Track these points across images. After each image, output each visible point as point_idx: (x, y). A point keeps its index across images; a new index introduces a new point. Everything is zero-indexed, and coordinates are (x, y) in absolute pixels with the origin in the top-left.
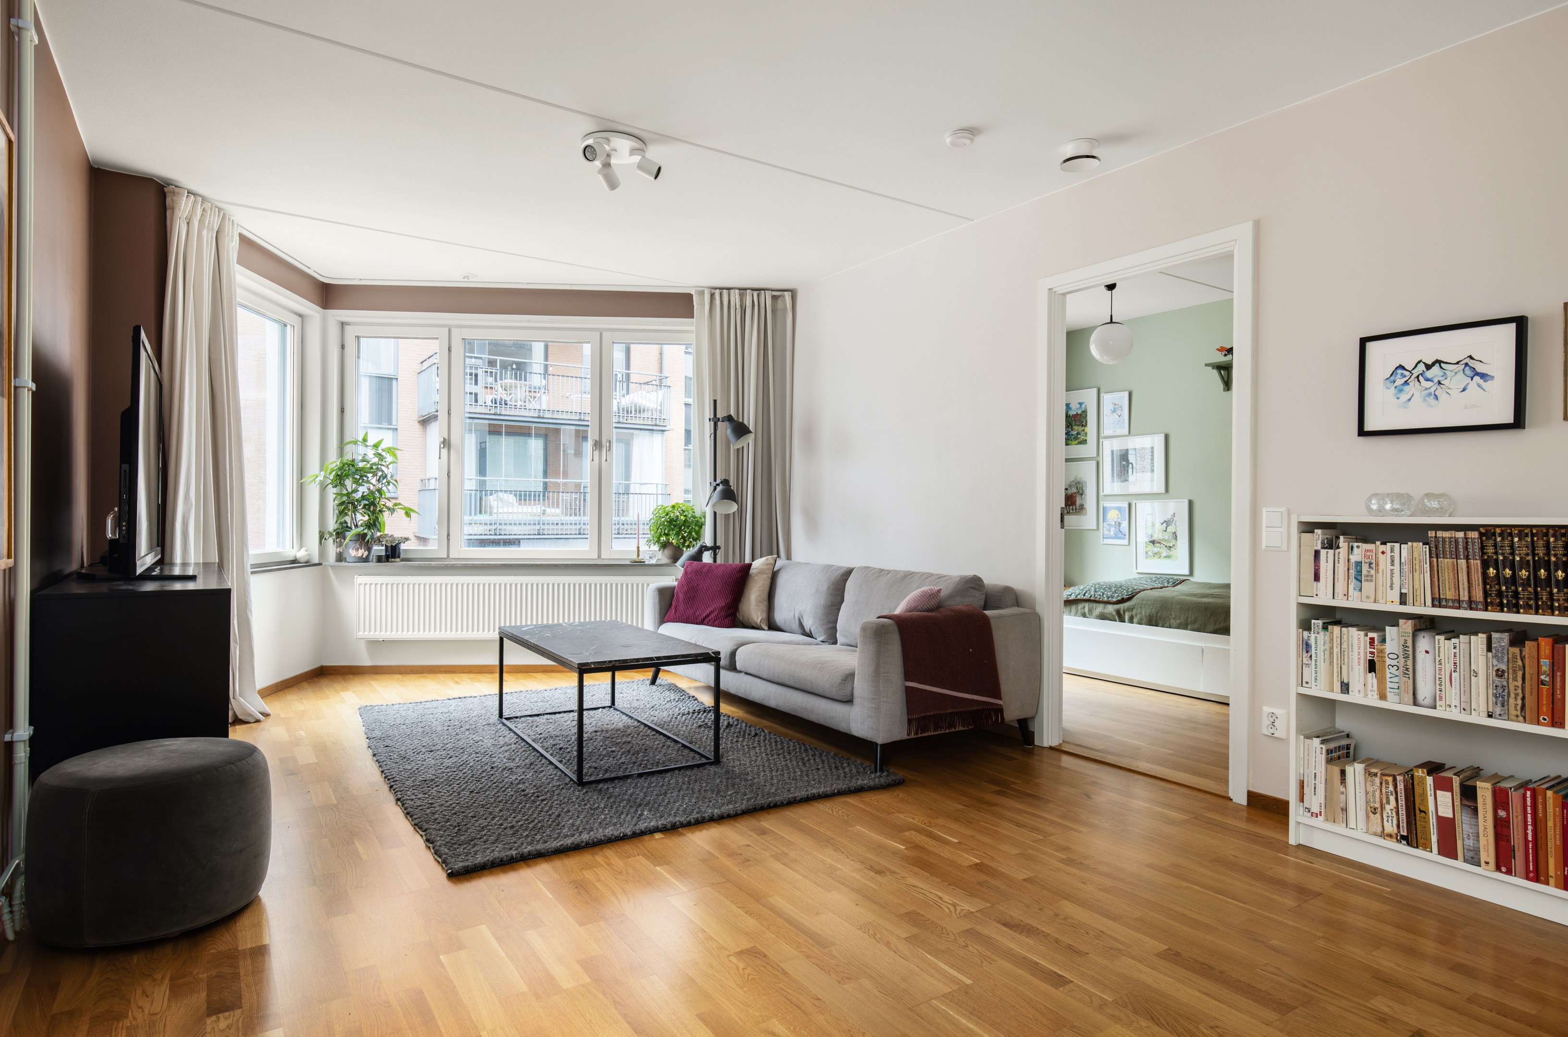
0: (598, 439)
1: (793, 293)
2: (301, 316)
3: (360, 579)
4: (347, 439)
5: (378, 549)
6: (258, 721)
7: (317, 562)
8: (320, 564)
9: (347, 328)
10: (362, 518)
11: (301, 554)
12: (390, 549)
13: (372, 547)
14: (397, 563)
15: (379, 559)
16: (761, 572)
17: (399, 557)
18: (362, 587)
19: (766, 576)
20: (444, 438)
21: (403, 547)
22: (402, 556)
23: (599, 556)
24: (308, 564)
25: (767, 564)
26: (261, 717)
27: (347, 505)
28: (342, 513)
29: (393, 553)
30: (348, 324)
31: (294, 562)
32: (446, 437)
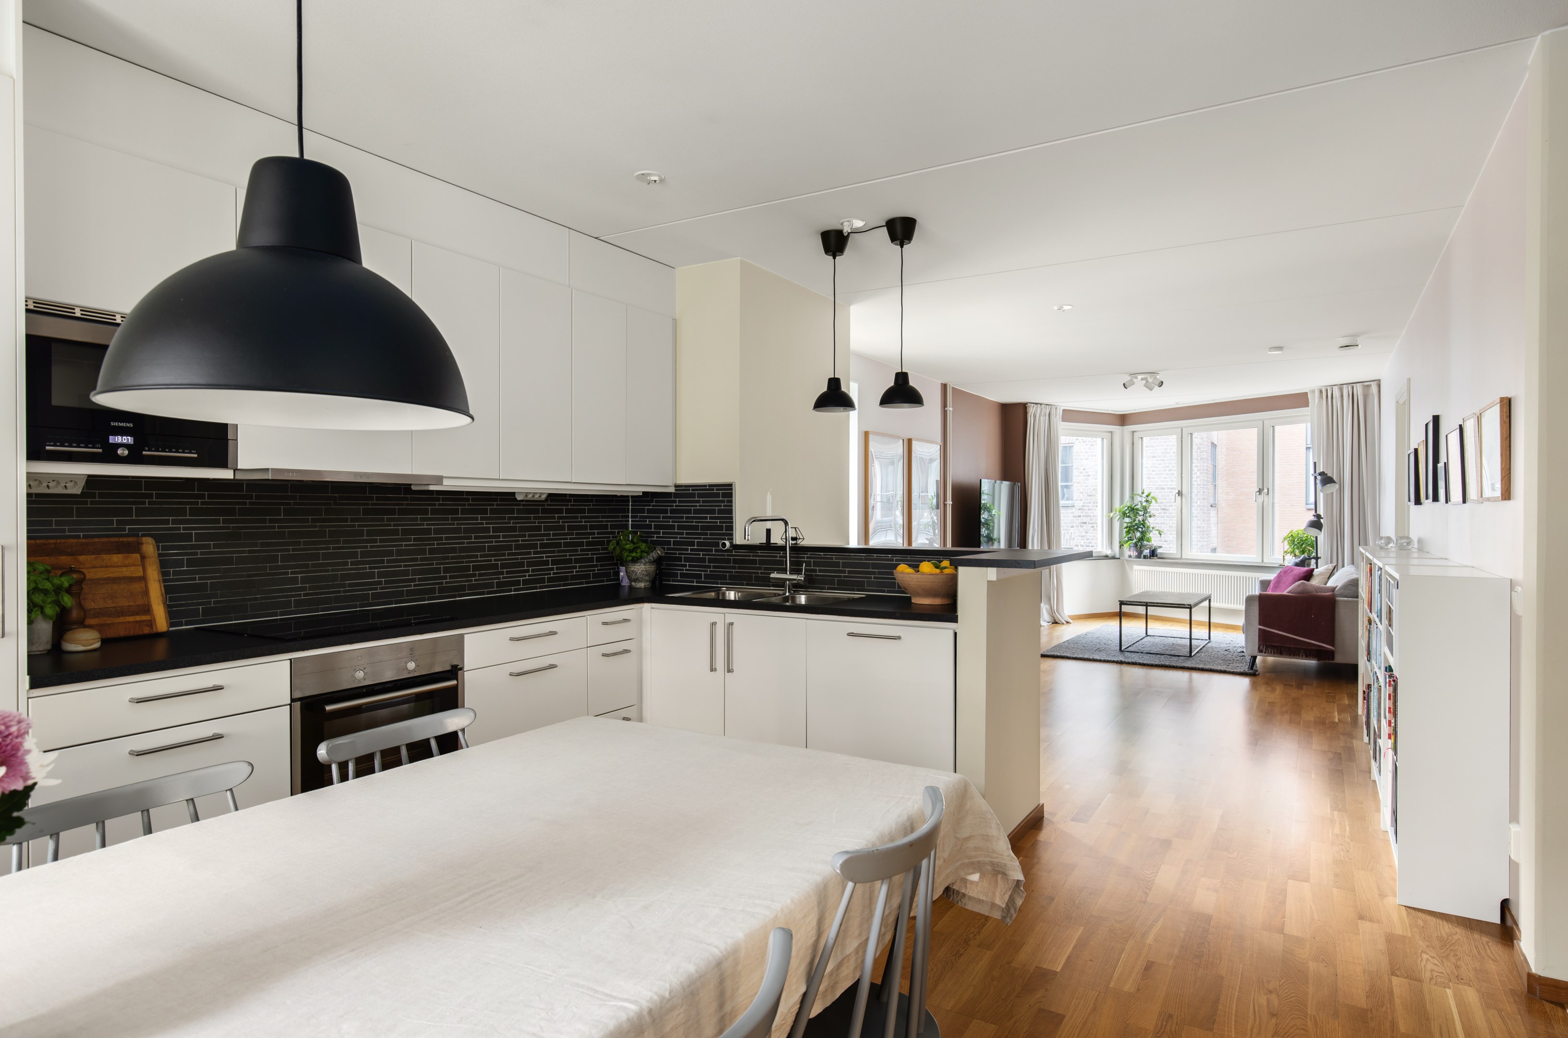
0: (1261, 488)
1: (1379, 383)
2: (1111, 432)
3: (1136, 567)
4: (1135, 493)
5: (1146, 552)
6: (1063, 624)
7: (1118, 557)
8: (1119, 558)
9: (1135, 433)
10: (1138, 535)
11: (1109, 552)
12: (1151, 552)
13: (1143, 551)
14: (1155, 560)
15: (1145, 557)
16: (1321, 574)
17: (1157, 556)
18: (1137, 571)
19: (1322, 577)
20: (1179, 491)
21: (1159, 551)
22: (1158, 556)
23: (1263, 561)
24: (1114, 558)
25: (1326, 569)
26: (1065, 623)
27: (1131, 529)
28: (1128, 532)
29: (1153, 554)
30: (1136, 432)
31: (1106, 557)
32: (1180, 490)
